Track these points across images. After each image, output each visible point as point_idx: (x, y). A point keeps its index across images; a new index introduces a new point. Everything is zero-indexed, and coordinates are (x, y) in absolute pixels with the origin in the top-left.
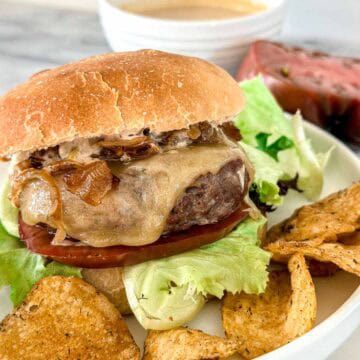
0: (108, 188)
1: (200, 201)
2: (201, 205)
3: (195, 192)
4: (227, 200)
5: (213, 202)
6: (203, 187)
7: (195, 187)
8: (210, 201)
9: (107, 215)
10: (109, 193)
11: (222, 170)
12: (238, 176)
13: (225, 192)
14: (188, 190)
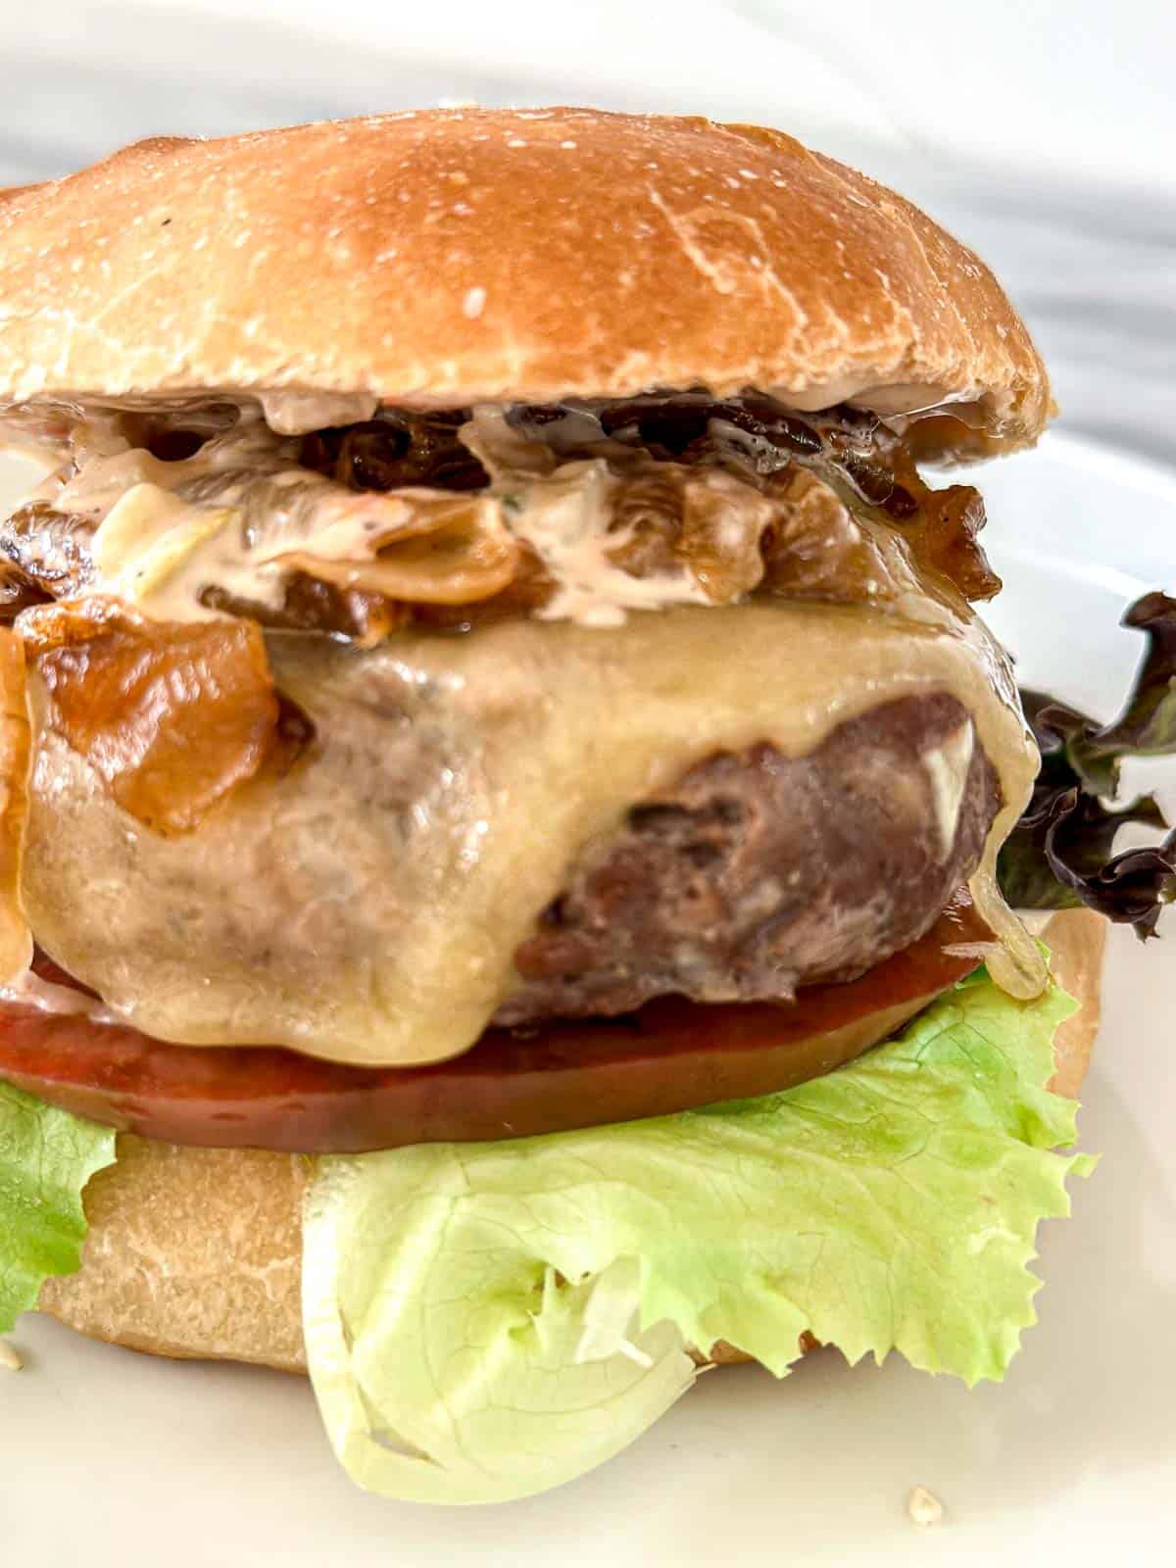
0: (243, 766)
1: (700, 882)
2: (704, 905)
3: (676, 835)
4: (849, 895)
5: (770, 896)
6: (723, 811)
7: (678, 811)
8: (751, 888)
9: (224, 894)
10: (244, 789)
11: (842, 735)
12: (926, 777)
13: (840, 850)
14: (643, 816)
